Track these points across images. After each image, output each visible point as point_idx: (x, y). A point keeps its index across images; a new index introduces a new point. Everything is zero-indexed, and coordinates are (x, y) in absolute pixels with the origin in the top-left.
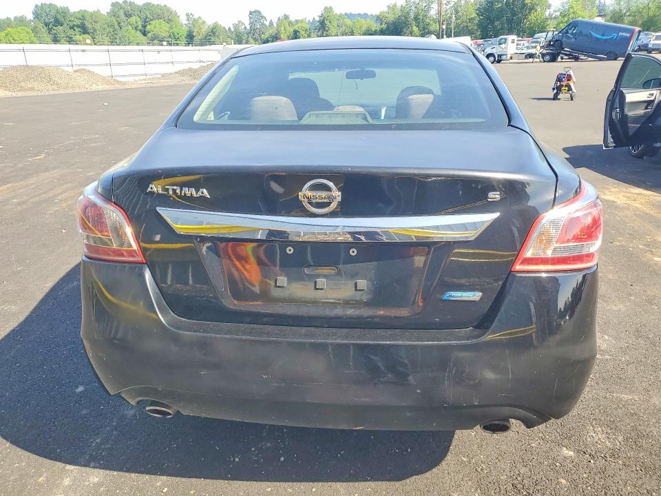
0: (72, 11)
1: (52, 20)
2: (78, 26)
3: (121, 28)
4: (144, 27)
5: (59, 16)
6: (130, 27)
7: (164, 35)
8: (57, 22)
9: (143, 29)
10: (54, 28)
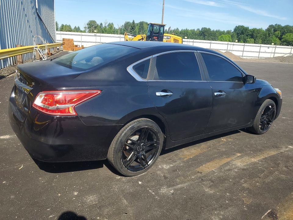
0: (250, 28)
1: (240, 32)
2: (250, 35)
3: (269, 36)
4: (281, 36)
5: (244, 31)
6: (274, 36)
7: (290, 40)
8: (242, 33)
9: (280, 37)
10: (240, 35)
